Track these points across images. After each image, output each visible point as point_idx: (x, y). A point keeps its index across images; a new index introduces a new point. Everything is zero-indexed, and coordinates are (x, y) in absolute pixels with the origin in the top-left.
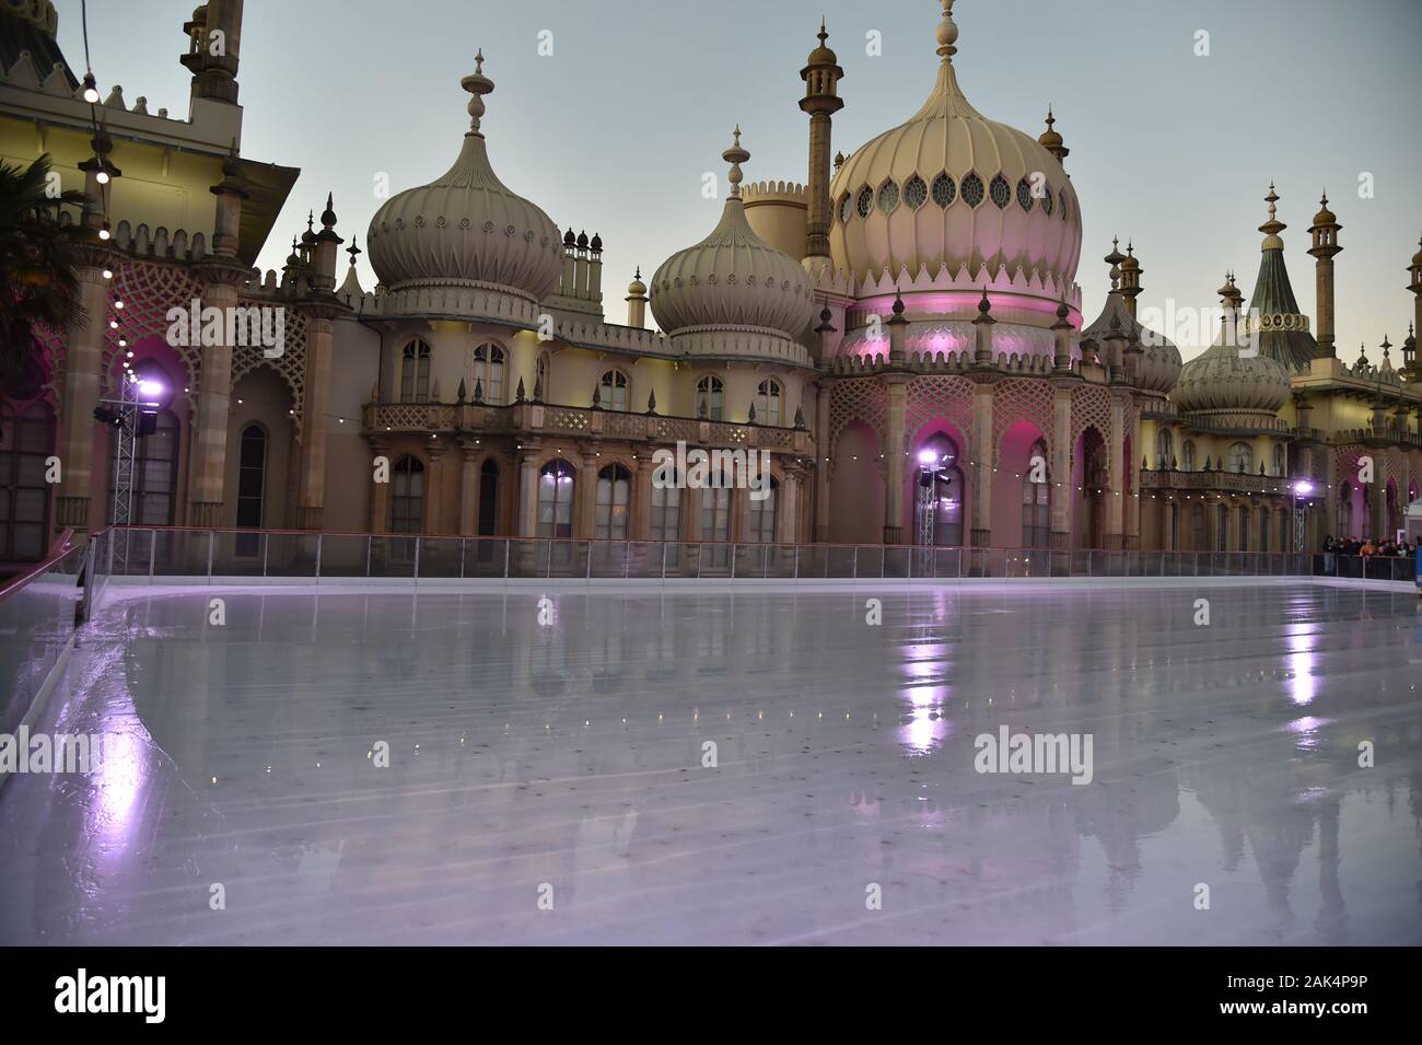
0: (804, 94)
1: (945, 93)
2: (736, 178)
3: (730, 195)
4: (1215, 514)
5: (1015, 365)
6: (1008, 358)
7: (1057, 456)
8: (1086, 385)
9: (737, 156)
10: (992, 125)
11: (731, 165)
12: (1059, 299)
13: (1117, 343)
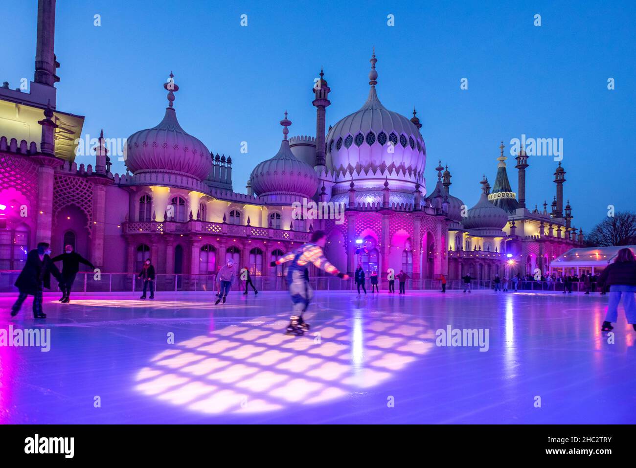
0: (314, 99)
1: (372, 100)
2: (286, 132)
3: (283, 139)
4: (478, 267)
5: (398, 208)
6: (396, 205)
7: (415, 244)
8: (427, 215)
9: (286, 123)
10: (391, 113)
11: (284, 127)
12: (416, 182)
13: (439, 199)
